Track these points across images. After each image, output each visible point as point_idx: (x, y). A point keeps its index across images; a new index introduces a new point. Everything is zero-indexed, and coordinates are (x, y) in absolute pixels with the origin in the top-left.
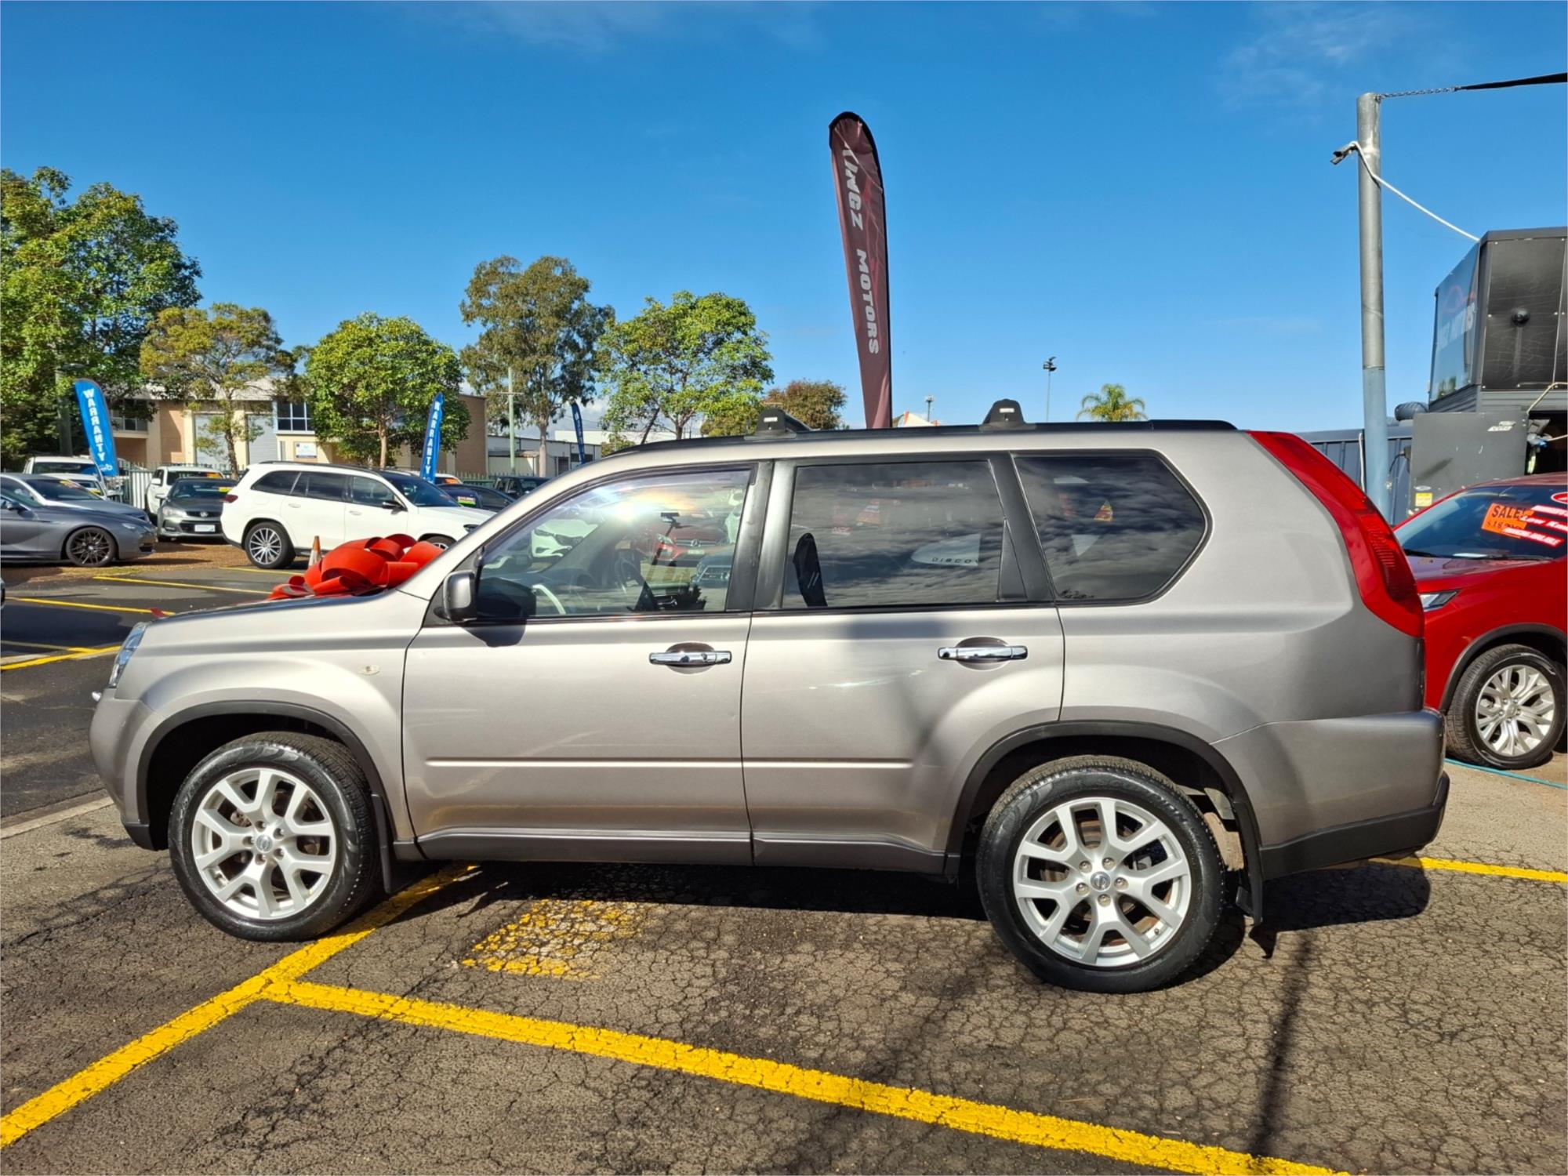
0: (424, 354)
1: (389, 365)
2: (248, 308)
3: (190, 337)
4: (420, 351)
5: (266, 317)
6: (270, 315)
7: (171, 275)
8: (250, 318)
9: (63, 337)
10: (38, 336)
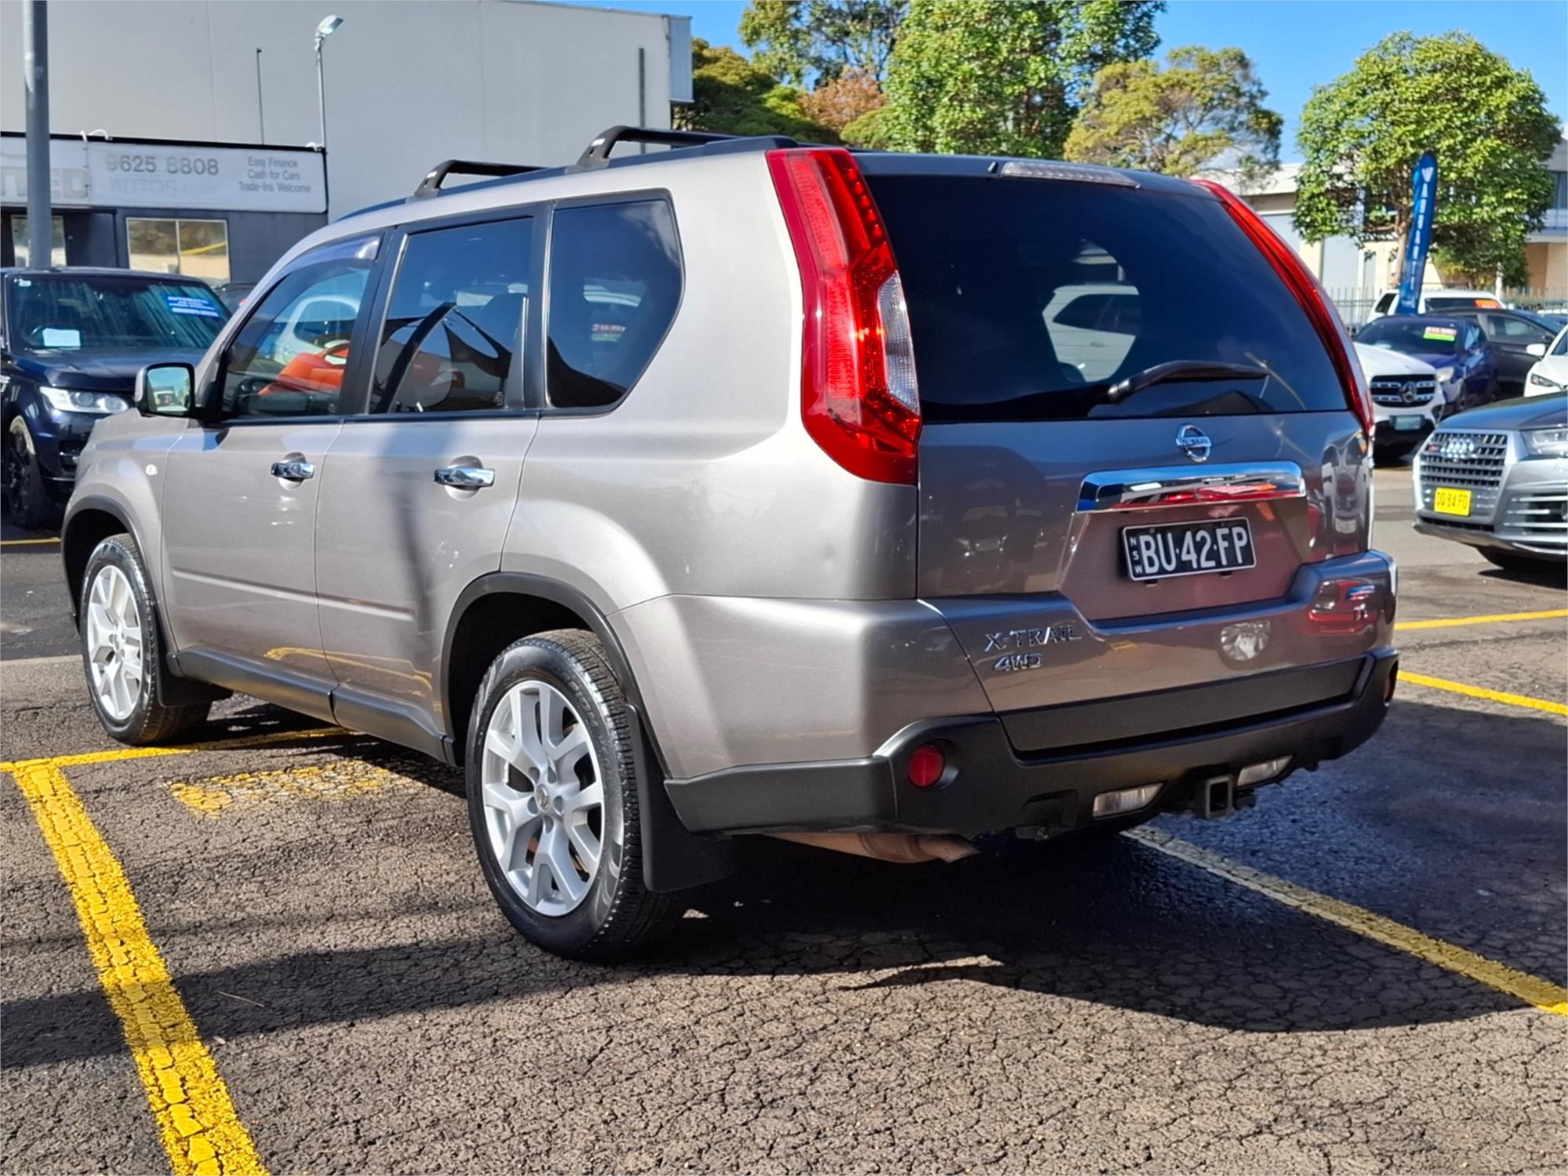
0: (1476, 91)
1: (1413, 115)
2: (1215, 50)
3: (1127, 104)
4: (1470, 86)
5: (1242, 62)
6: (1247, 56)
7: (1117, 15)
8: (1215, 65)
9: (980, 121)
10: (951, 123)
